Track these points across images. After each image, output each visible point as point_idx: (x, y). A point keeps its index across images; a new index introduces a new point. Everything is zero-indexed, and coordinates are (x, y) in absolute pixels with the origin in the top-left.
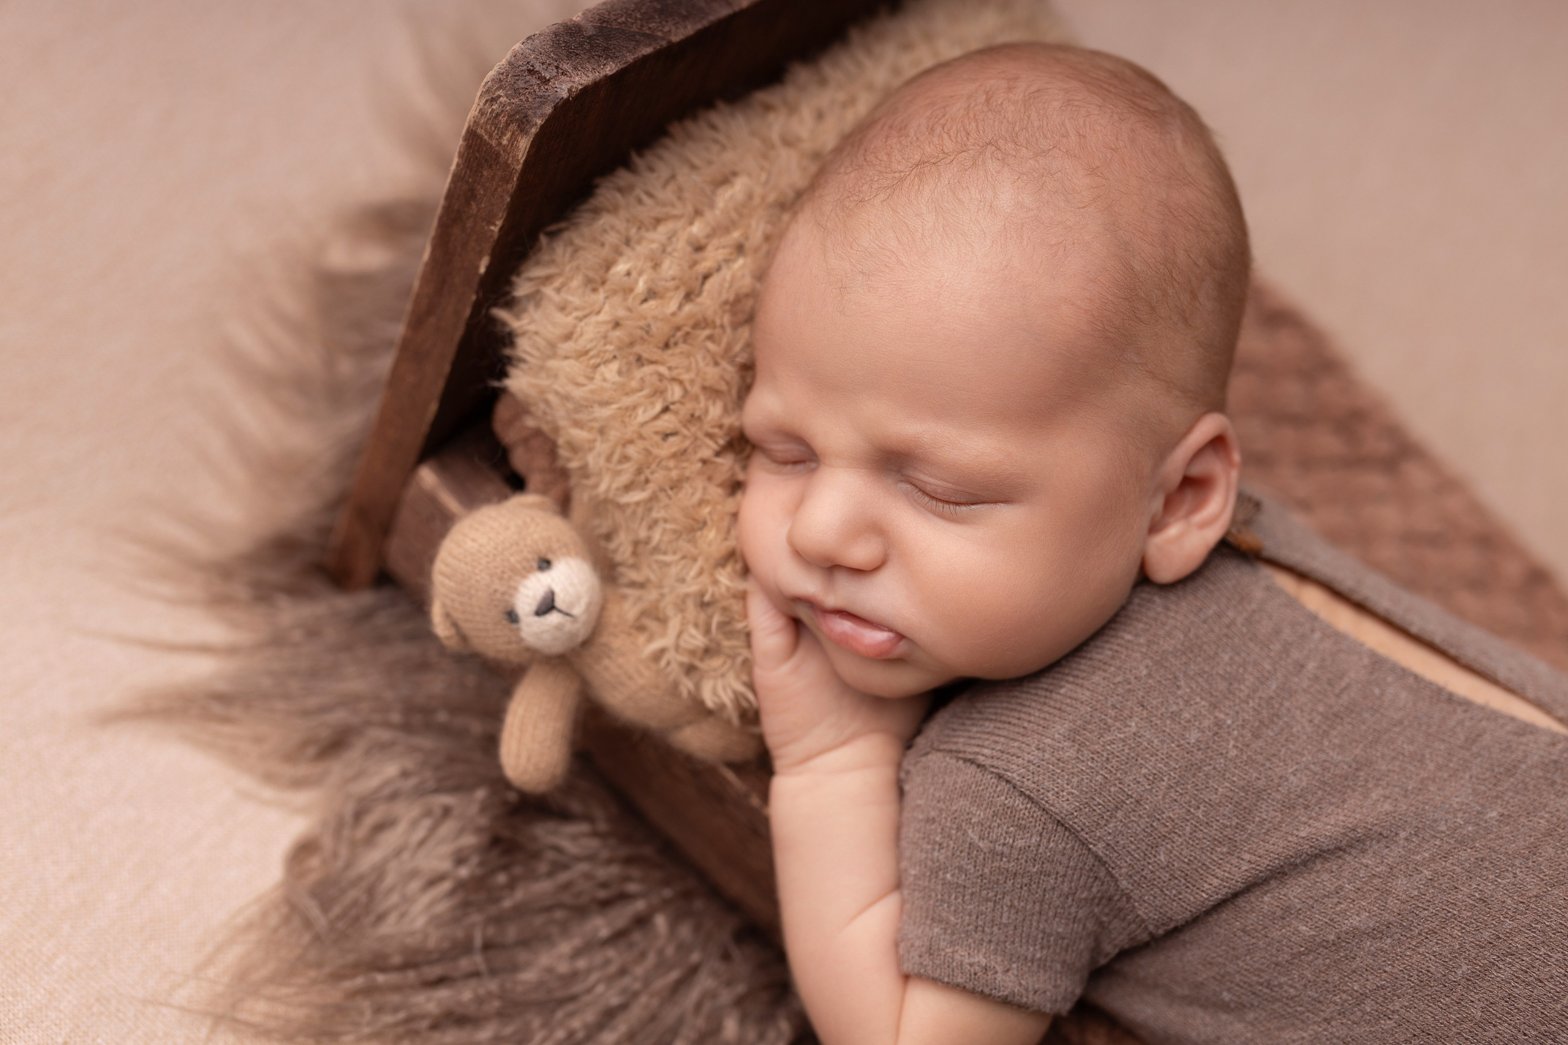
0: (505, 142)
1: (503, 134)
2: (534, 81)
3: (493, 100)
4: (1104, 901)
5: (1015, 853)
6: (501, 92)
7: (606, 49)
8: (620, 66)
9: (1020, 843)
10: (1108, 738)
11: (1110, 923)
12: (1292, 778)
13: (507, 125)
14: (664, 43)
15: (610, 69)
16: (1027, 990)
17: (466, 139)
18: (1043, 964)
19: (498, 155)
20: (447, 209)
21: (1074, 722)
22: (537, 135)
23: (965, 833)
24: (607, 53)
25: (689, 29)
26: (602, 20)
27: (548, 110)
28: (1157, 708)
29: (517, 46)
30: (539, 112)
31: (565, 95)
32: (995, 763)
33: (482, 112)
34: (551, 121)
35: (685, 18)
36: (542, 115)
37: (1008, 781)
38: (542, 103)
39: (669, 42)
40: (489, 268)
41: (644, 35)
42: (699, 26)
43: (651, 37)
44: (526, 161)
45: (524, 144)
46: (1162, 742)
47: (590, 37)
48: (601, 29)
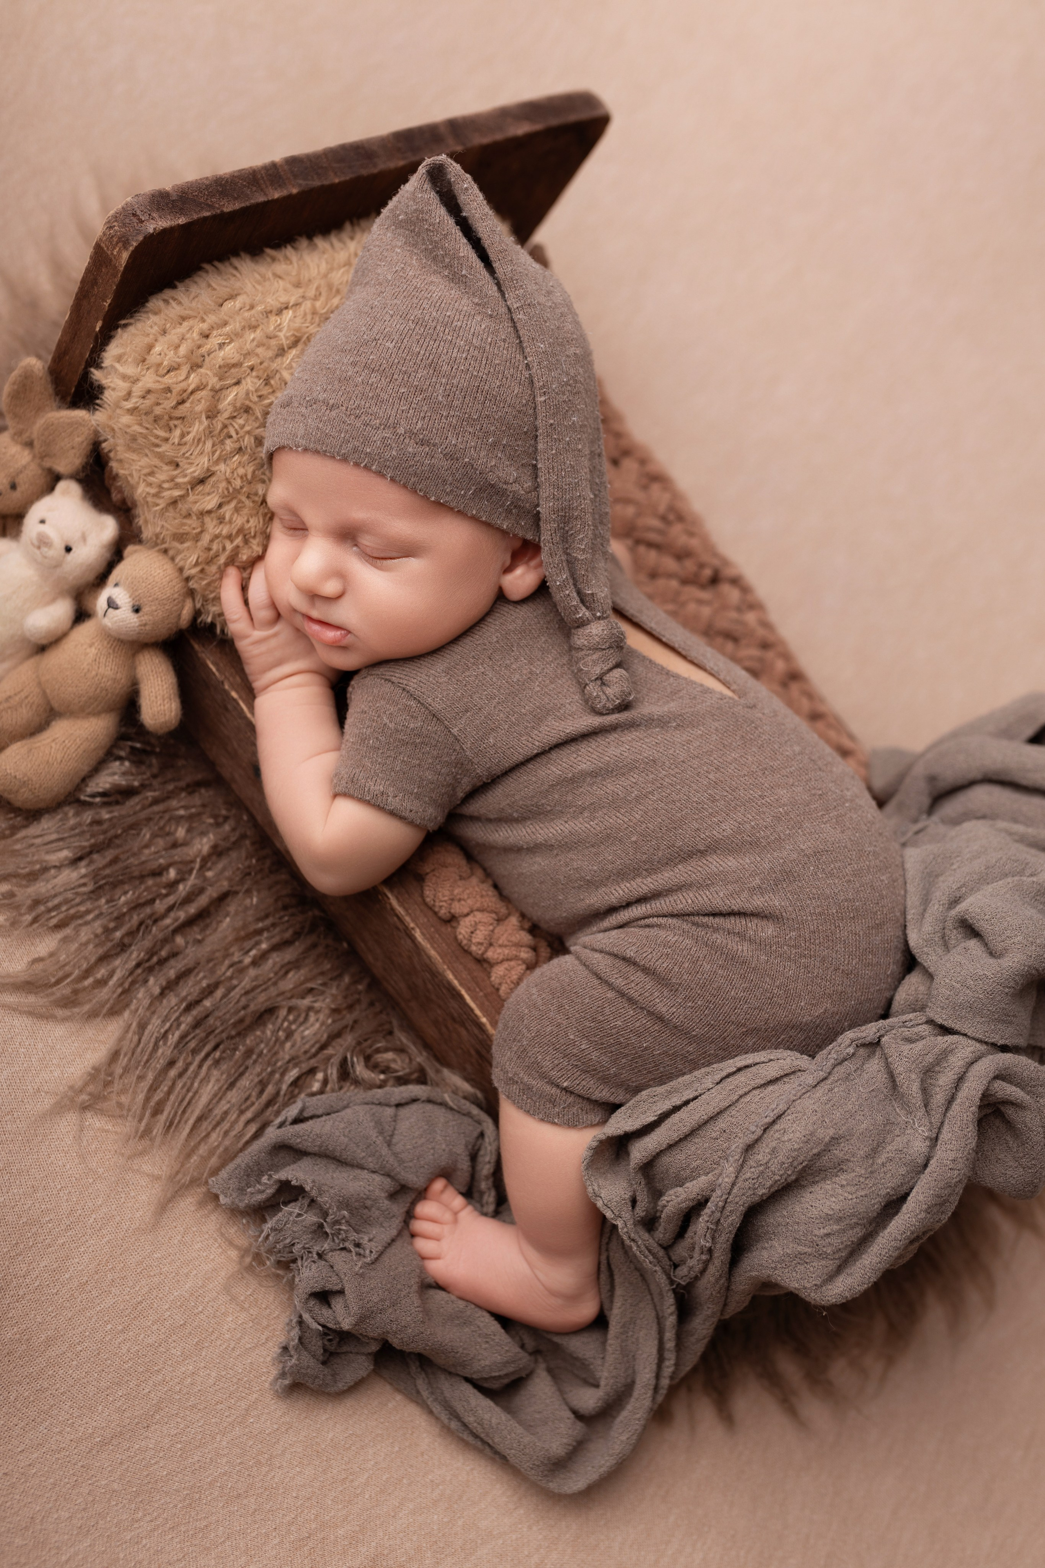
0: (115, 253)
1: (114, 248)
2: (135, 220)
3: (111, 228)
4: (459, 766)
5: (408, 731)
6: (115, 224)
7: (181, 209)
8: (188, 220)
9: (412, 726)
10: (467, 674)
11: (461, 779)
12: (567, 706)
13: (117, 243)
14: (218, 211)
15: (182, 221)
16: (406, 809)
17: (94, 248)
18: (418, 796)
19: (111, 260)
20: (81, 289)
21: (450, 663)
22: (133, 252)
23: (382, 719)
24: (182, 211)
25: (237, 206)
26: (183, 192)
27: (141, 238)
28: (498, 661)
29: (129, 199)
30: (135, 238)
31: (151, 231)
32: (401, 681)
33: (104, 234)
34: (141, 245)
35: (235, 199)
36: (137, 240)
37: (408, 692)
38: (138, 234)
39: (222, 211)
40: (101, 328)
41: (207, 204)
42: (243, 205)
43: (211, 207)
44: (126, 266)
45: (125, 255)
46: (498, 679)
47: (173, 201)
48: (181, 197)
